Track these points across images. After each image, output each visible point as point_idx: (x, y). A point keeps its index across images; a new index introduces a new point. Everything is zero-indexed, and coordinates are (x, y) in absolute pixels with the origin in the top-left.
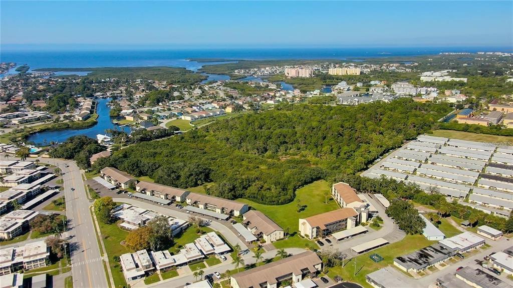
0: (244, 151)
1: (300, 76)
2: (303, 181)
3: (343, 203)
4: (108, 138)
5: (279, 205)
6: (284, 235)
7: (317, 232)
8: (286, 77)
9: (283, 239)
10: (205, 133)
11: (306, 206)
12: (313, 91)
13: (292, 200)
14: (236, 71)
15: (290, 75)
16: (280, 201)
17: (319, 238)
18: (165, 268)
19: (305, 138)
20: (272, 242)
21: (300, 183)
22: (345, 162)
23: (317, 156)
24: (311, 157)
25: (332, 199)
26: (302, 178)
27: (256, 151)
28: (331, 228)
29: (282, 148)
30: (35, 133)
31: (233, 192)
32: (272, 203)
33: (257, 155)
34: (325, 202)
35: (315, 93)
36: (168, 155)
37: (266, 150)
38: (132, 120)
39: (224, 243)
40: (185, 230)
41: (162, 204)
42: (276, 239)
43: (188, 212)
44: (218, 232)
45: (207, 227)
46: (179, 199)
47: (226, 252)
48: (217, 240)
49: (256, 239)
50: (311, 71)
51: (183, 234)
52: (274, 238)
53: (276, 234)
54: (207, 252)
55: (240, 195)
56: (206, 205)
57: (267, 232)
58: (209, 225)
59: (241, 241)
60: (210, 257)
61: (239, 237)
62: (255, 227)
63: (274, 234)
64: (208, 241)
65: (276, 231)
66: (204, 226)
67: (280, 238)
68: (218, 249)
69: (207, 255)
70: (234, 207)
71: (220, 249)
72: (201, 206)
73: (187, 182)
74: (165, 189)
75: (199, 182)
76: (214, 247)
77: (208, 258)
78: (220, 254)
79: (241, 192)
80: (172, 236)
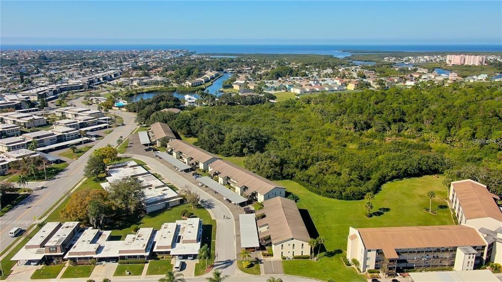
0: (336, 124)
1: (466, 64)
3: (462, 217)
4: (193, 99)
6: (312, 251)
7: (376, 262)
8: (446, 65)
9: (307, 258)
10: (304, 104)
11: (388, 210)
12: (477, 76)
14: (385, 58)
15: (452, 63)
16: (343, 194)
17: (381, 274)
18: (79, 258)
19: (435, 116)
20: (284, 258)
21: (394, 173)
22: (494, 155)
23: (445, 141)
24: (436, 143)
25: (446, 207)
26: (401, 166)
27: (352, 125)
28: (412, 259)
29: (394, 127)
30: (143, 93)
31: (277, 169)
33: (352, 130)
34: (428, 210)
35: (480, 78)
36: (240, 120)
37: (369, 127)
38: (238, 89)
39: (198, 240)
40: (172, 207)
41: (179, 170)
42: (293, 255)
43: (200, 184)
44: (215, 221)
45: (207, 209)
46: (201, 166)
47: (190, 256)
48: (190, 232)
49: (258, 245)
50: (483, 59)
51: (163, 212)
52: (289, 252)
53: (294, 245)
54: (159, 249)
55: (288, 175)
56: (227, 180)
57: (277, 238)
58: (211, 207)
59: (235, 244)
60: (163, 258)
61: (238, 236)
62: (267, 224)
63: (289, 245)
64: (179, 231)
65: (292, 239)
66: (203, 208)
67: (302, 254)
68: (180, 248)
69: (158, 254)
70: (259, 188)
71: (185, 248)
72: (221, 180)
73: (230, 148)
74: (192, 152)
75: (245, 150)
76: (179, 242)
77: (159, 259)
78: (181, 257)
79: (291, 171)
80: (146, 212)
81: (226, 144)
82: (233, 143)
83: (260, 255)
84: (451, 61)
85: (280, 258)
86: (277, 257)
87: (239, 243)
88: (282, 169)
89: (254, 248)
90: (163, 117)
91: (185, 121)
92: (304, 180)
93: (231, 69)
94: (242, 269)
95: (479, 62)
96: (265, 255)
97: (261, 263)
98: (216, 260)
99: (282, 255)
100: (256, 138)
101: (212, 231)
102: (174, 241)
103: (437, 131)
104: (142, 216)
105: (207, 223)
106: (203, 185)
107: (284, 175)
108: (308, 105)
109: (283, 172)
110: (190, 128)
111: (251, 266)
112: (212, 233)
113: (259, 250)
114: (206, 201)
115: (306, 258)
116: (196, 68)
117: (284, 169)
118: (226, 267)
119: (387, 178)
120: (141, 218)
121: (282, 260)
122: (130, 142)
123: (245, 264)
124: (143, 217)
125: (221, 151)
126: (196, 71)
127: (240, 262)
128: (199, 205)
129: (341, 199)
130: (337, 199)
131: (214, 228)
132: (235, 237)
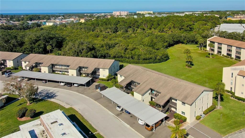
1: (122, 15)
20: (200, 118)
46: (10, 64)
48: (65, 134)
50: (128, 12)
56: (52, 68)
58: (52, 96)
63: (200, 100)
66: (41, 100)
75: (49, 48)
84: (115, 14)
99: (195, 115)
115: (213, 110)
121: (198, 121)
129: (156, 63)
130: (153, 63)
131: (79, 117)
132: (116, 118)
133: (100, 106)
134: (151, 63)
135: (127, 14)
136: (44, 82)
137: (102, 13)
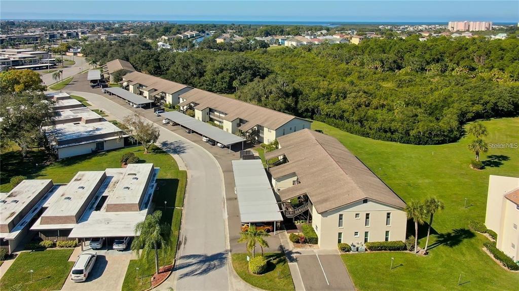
1: (471, 30)
2: (489, 106)
5: (408, 142)
6: (410, 230)
9: (400, 247)
13: (455, 140)
14: (380, 27)
15: (455, 30)
16: (412, 133)
20: (345, 249)
21: (478, 108)
27: (378, 64)
29: (435, 66)
31: (289, 100)
32: (387, 133)
35: (497, 37)
39: (142, 205)
40: (109, 151)
41: (135, 106)
42: (366, 240)
43: (164, 122)
44: (184, 173)
45: (172, 155)
46: (169, 99)
47: (120, 240)
48: (128, 188)
49: (280, 218)
50: (490, 25)
51: (90, 158)
52: (356, 233)
53: (367, 216)
54: (47, 223)
55: (307, 110)
56: (209, 114)
57: (325, 200)
58: (179, 151)
59: (226, 216)
60: (54, 245)
61: (232, 199)
62: (294, 174)
63: (357, 215)
64: (106, 186)
65: (365, 201)
66: (164, 152)
67: (387, 239)
68: (99, 222)
69: (42, 236)
70: (266, 121)
71: (108, 222)
72: (198, 114)
73: (214, 81)
74: (157, 82)
75: (235, 84)
76: (98, 208)
77: (43, 248)
78: (96, 245)
79: (311, 104)
80: (57, 158)
81: (208, 77)
82: (217, 74)
83: (284, 239)
84: (453, 28)
85: (334, 248)
86: (326, 245)
87: (234, 214)
88: (297, 102)
89: (270, 224)
90: (125, 53)
91: (152, 56)
92: (334, 116)
93: (214, 32)
94: (246, 277)
95: (486, 28)
96: (297, 242)
97: (292, 260)
98: (181, 253)
99: (339, 241)
100: (251, 68)
101: (179, 189)
102: (89, 206)
103: (501, 67)
104: (48, 163)
105: (169, 176)
106: (168, 123)
107: (300, 112)
108: (309, 53)
109: (299, 106)
110: (158, 64)
111: (269, 267)
112: (178, 194)
113: (281, 229)
114: (171, 144)
115: (398, 249)
116: (174, 27)
117: (300, 102)
118: (205, 271)
119: (470, 115)
120: (43, 167)
121: (340, 253)
122: (73, 80)
123: (255, 263)
124: (48, 166)
125: (201, 86)
126: (174, 30)
127: (241, 259)
128: (158, 149)
129: (408, 143)
130: (400, 142)
131: (182, 184)
132: (224, 201)
133: (222, 180)
134: (395, 141)
135: (488, 29)
136: (187, 131)
137: (420, 24)
